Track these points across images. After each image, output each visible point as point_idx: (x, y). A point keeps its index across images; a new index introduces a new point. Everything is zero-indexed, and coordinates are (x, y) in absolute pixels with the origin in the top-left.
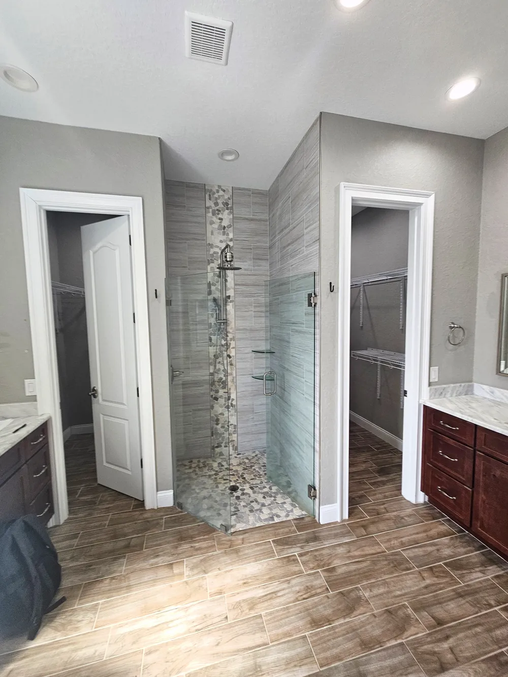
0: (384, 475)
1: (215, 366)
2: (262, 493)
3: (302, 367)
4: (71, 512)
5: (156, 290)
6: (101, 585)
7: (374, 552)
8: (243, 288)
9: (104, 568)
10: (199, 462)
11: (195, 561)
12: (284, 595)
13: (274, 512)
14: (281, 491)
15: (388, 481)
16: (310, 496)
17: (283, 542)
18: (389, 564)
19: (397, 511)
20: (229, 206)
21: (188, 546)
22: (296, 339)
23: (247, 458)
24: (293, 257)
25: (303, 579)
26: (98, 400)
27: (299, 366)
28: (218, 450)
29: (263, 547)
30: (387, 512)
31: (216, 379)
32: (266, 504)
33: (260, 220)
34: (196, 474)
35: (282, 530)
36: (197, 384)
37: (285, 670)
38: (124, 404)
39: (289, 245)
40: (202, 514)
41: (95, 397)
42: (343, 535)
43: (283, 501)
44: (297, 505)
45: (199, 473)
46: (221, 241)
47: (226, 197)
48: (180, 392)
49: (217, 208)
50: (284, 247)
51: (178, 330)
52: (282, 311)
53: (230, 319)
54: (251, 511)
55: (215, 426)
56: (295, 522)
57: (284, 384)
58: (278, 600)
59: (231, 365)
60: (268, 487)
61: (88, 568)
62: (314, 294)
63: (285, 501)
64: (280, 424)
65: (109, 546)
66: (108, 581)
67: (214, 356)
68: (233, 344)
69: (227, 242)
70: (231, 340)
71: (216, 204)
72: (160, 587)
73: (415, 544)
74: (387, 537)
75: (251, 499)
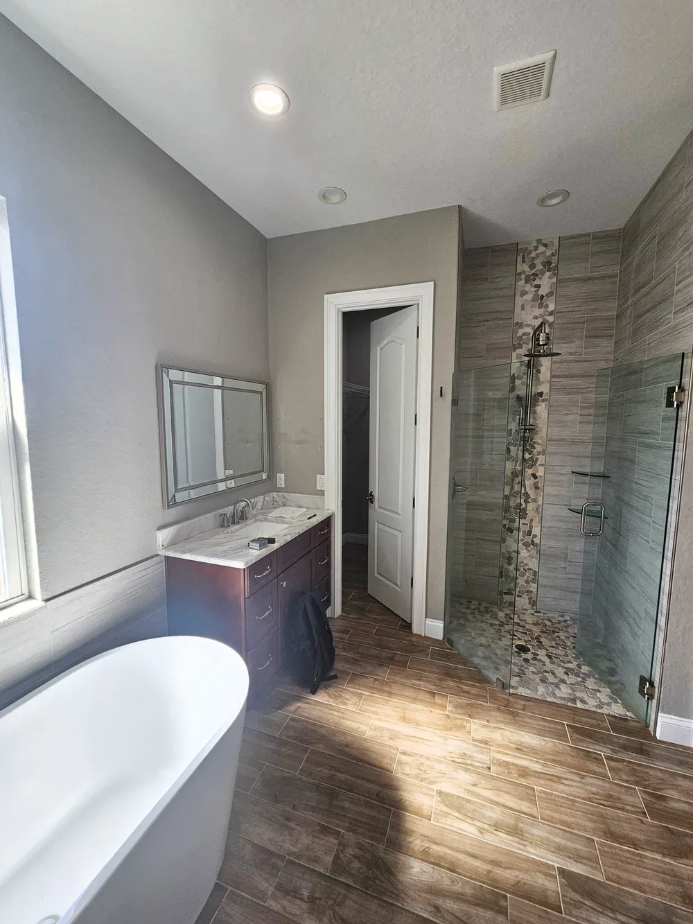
1: (512, 487)
2: (563, 667)
3: (649, 499)
4: (343, 610)
5: (441, 388)
6: (365, 680)
8: (563, 380)
9: (370, 669)
10: (480, 604)
11: (461, 701)
12: (572, 786)
13: (578, 694)
14: (597, 676)
16: (641, 692)
17: (582, 733)
20: (553, 265)
21: (454, 684)
22: (644, 457)
23: (550, 621)
24: (651, 331)
25: (607, 785)
26: (375, 506)
27: (646, 498)
28: (507, 598)
29: (553, 726)
31: (512, 504)
32: (568, 682)
33: (603, 277)
34: (475, 617)
35: (587, 719)
36: (485, 506)
37: (554, 852)
38: (398, 514)
39: (648, 311)
40: (476, 660)
41: (372, 502)
43: (596, 687)
44: (620, 701)
45: (478, 617)
46: (536, 317)
47: (548, 253)
48: (463, 512)
49: (533, 272)
50: (640, 316)
51: (467, 437)
52: (626, 414)
53: (540, 425)
54: (543, 681)
55: (506, 566)
56: (612, 719)
57: (620, 525)
58: (561, 787)
59: (537, 488)
60: (575, 663)
61: (355, 662)
62: (679, 387)
63: (600, 689)
64: (608, 584)
65: (374, 652)
66: (372, 679)
67: (512, 473)
68: (541, 459)
69: (545, 317)
70: (539, 453)
71: (532, 266)
72: (419, 707)
75: (545, 668)
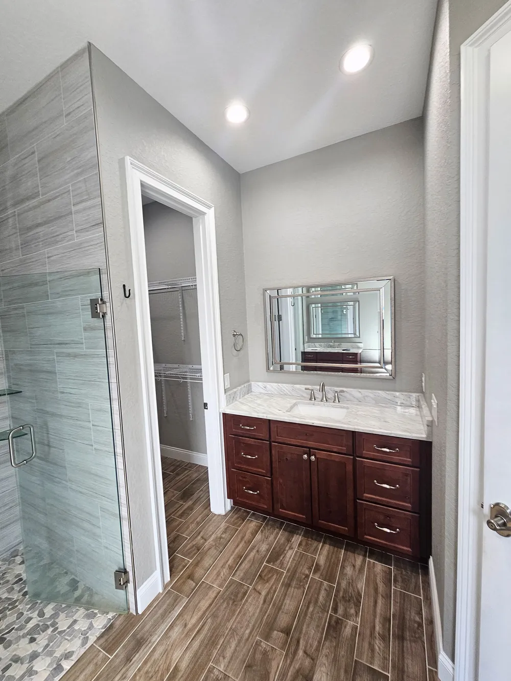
0: (187, 499)
2: (24, 636)
3: (83, 405)
7: (209, 601)
13: (58, 654)
14: (63, 606)
15: (194, 504)
16: (118, 586)
18: (228, 604)
19: (213, 533)
22: (67, 367)
24: (51, 244)
27: (79, 405)
30: (206, 540)
32: (40, 651)
42: (172, 607)
43: (70, 621)
44: (96, 611)
50: (29, 229)
56: (102, 641)
57: (48, 437)
60: (35, 615)
62: (101, 300)
63: (74, 618)
64: (44, 499)
73: (240, 559)
74: (215, 572)
